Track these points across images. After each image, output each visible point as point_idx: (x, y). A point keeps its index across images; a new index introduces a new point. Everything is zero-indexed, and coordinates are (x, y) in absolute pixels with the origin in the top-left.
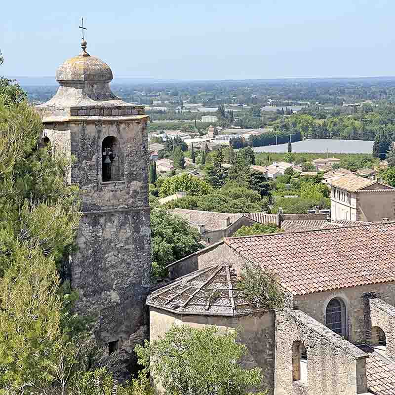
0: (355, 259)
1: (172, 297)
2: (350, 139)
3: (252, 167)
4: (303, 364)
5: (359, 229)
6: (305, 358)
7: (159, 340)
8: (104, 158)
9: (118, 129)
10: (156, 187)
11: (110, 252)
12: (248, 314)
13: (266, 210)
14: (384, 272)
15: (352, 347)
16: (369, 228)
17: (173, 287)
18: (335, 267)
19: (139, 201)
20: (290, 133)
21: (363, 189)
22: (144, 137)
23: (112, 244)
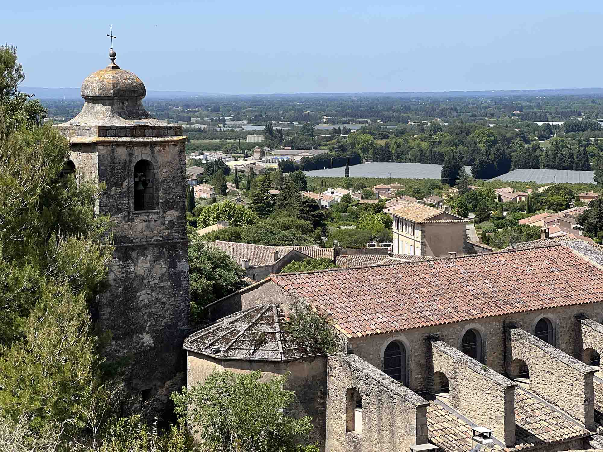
0: (417, 298)
1: (212, 341)
2: (416, 163)
3: (304, 194)
4: (358, 414)
5: (422, 265)
6: (360, 407)
7: (197, 387)
8: (136, 184)
9: (153, 153)
10: (194, 216)
11: (142, 290)
12: (297, 360)
13: (319, 243)
14: (448, 313)
15: (411, 393)
16: (433, 263)
17: (213, 329)
18: (394, 307)
19: (176, 233)
20: (347, 155)
21: (429, 220)
22: (182, 160)
23: (145, 281)
